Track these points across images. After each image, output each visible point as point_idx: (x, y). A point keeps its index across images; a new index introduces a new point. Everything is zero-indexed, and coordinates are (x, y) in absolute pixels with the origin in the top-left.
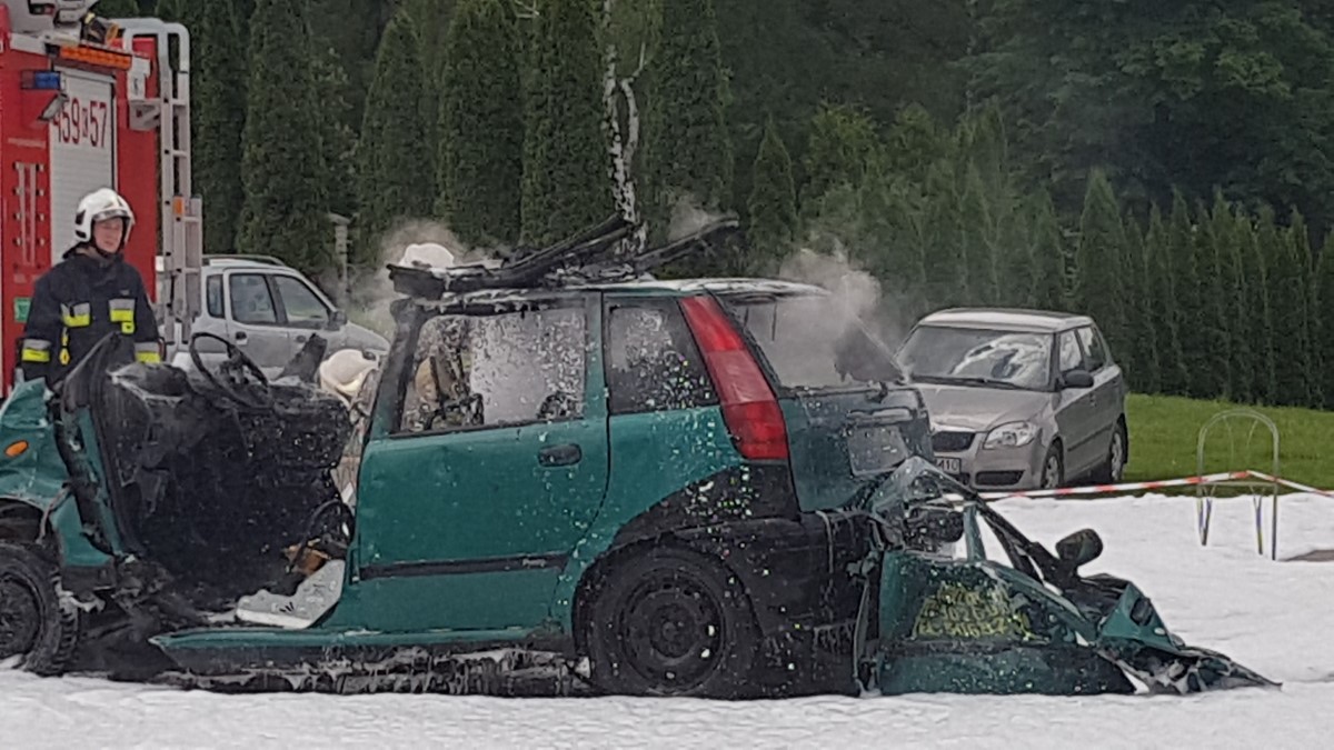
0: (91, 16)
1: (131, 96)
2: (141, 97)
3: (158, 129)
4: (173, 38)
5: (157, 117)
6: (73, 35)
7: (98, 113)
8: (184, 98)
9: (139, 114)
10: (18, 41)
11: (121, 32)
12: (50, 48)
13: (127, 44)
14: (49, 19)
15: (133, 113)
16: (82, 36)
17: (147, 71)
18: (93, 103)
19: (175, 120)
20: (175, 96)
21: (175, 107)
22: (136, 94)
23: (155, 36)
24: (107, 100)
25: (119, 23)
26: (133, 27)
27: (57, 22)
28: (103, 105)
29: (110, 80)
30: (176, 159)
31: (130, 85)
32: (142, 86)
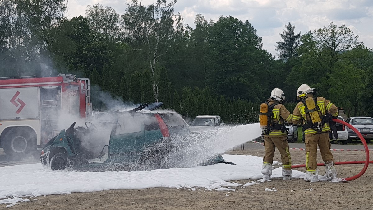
0: (75, 78)
1: (81, 89)
2: (83, 89)
3: (85, 93)
4: (87, 81)
5: (85, 92)
6: (72, 80)
7: (76, 91)
8: (89, 89)
9: (83, 91)
10: (64, 82)
11: (80, 80)
12: (69, 82)
13: (81, 82)
14: (69, 78)
15: (82, 91)
16: (74, 81)
17: (84, 85)
18: (76, 90)
19: (88, 92)
20: (88, 89)
21: (88, 90)
22: (82, 89)
23: (85, 80)
24: (78, 89)
25: (79, 79)
26: (82, 79)
27: (70, 79)
28: (77, 90)
29: (78, 87)
30: (88, 97)
31: (81, 87)
32: (83, 87)
